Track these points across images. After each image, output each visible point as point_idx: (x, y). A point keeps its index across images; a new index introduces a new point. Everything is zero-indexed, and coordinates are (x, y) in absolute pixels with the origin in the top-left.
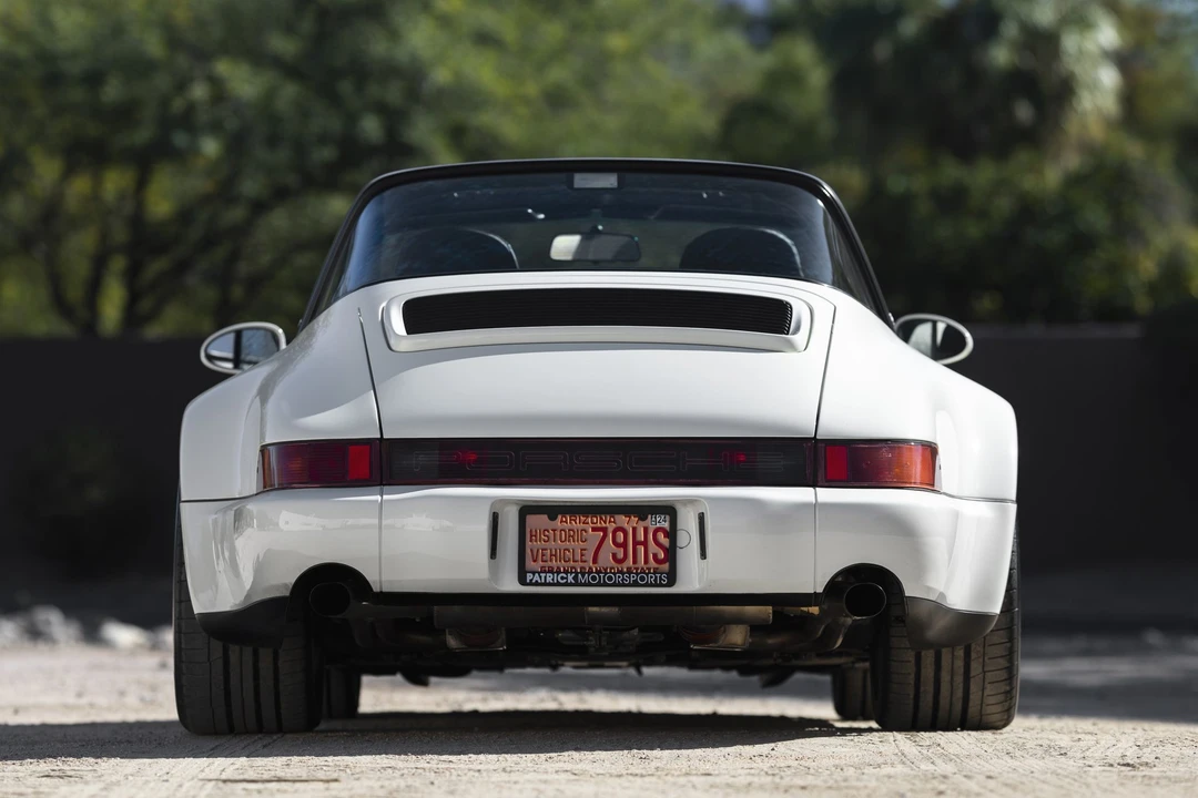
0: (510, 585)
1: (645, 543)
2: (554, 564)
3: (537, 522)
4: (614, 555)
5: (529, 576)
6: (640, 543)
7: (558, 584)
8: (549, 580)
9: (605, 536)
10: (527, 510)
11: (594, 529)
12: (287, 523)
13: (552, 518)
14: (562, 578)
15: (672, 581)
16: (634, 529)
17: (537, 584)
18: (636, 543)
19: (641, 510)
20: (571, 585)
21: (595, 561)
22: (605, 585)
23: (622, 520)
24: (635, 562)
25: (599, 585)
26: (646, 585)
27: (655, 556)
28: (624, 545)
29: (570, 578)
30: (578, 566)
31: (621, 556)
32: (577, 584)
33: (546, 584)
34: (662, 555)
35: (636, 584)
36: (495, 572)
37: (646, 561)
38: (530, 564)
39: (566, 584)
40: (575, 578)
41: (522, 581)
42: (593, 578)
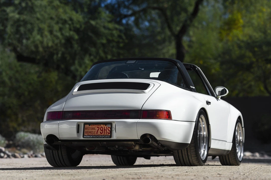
0: (82, 138)
2: (89, 134)
3: (87, 126)
4: (100, 132)
5: (84, 136)
6: (105, 130)
7: (90, 138)
8: (88, 137)
9: (99, 128)
10: (85, 124)
11: (97, 127)
12: (46, 127)
13: (90, 125)
14: (90, 137)
15: (111, 137)
16: (104, 127)
17: (86, 138)
18: (104, 130)
19: (105, 124)
20: (92, 138)
21: (97, 133)
22: (98, 138)
23: (102, 125)
24: (104, 133)
25: (97, 138)
26: (106, 138)
27: (108, 132)
28: (102, 130)
29: (92, 137)
30: (94, 134)
31: (102, 132)
32: (93, 138)
34: (109, 132)
35: (104, 138)
36: (78, 136)
37: (106, 133)
38: (85, 134)
39: (91, 138)
40: (93, 137)
41: (83, 137)
42: (96, 137)
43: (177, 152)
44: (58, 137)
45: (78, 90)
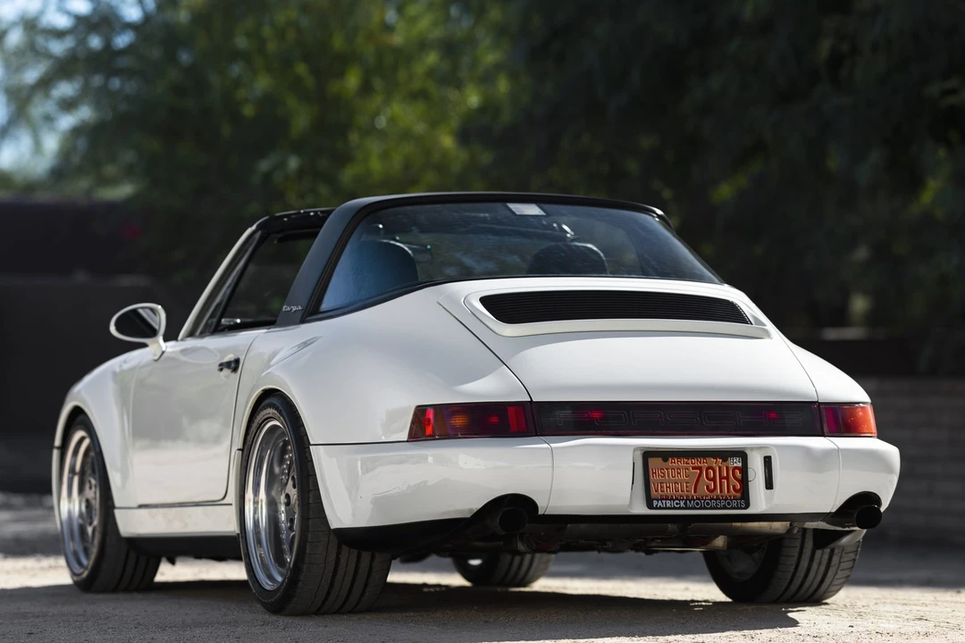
0: (641, 509)
1: (727, 478)
2: (669, 494)
3: (655, 463)
4: (708, 487)
5: (655, 503)
6: (724, 478)
7: (674, 508)
8: (668, 505)
9: (701, 473)
10: (648, 454)
11: (693, 468)
13: (665, 460)
14: (677, 504)
15: (747, 506)
16: (720, 468)
17: (660, 508)
18: (721, 478)
19: (724, 454)
20: (683, 508)
21: (695, 492)
22: (705, 508)
23: (712, 461)
24: (721, 491)
25: (702, 508)
26: (731, 508)
28: (714, 479)
29: (682, 504)
30: (685, 495)
31: (712, 487)
32: (687, 508)
33: (666, 508)
34: (738, 486)
35: (724, 508)
37: (728, 491)
38: (654, 494)
39: (680, 508)
40: (685, 504)
41: (650, 506)
42: (697, 504)
44: (542, 503)
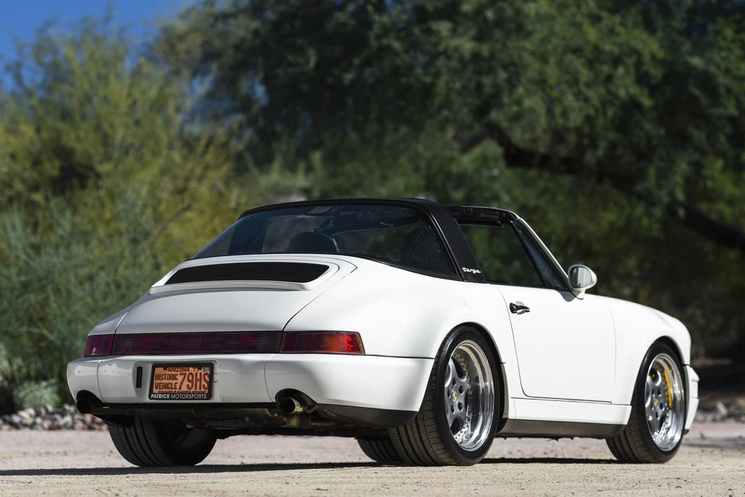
0: (147, 400)
1: (200, 380)
2: (164, 390)
3: (159, 371)
4: (188, 385)
5: (152, 395)
7: (163, 399)
8: (160, 397)
9: (185, 377)
10: (156, 365)
11: (181, 374)
13: (165, 369)
14: (165, 396)
15: (210, 395)
16: (196, 374)
17: (155, 399)
18: (196, 380)
19: (199, 365)
20: (168, 399)
21: (180, 389)
22: (182, 399)
23: (191, 369)
24: (196, 388)
25: (179, 399)
26: (198, 399)
27: (204, 385)
28: (192, 381)
29: (168, 396)
30: (173, 390)
31: (190, 386)
32: (170, 399)
33: (158, 399)
34: (206, 386)
35: (193, 399)
36: (139, 394)
37: (200, 389)
38: (155, 390)
39: (167, 399)
40: (170, 396)
41: (150, 397)
42: (177, 396)
43: (396, 433)
44: (98, 396)
45: (168, 283)
